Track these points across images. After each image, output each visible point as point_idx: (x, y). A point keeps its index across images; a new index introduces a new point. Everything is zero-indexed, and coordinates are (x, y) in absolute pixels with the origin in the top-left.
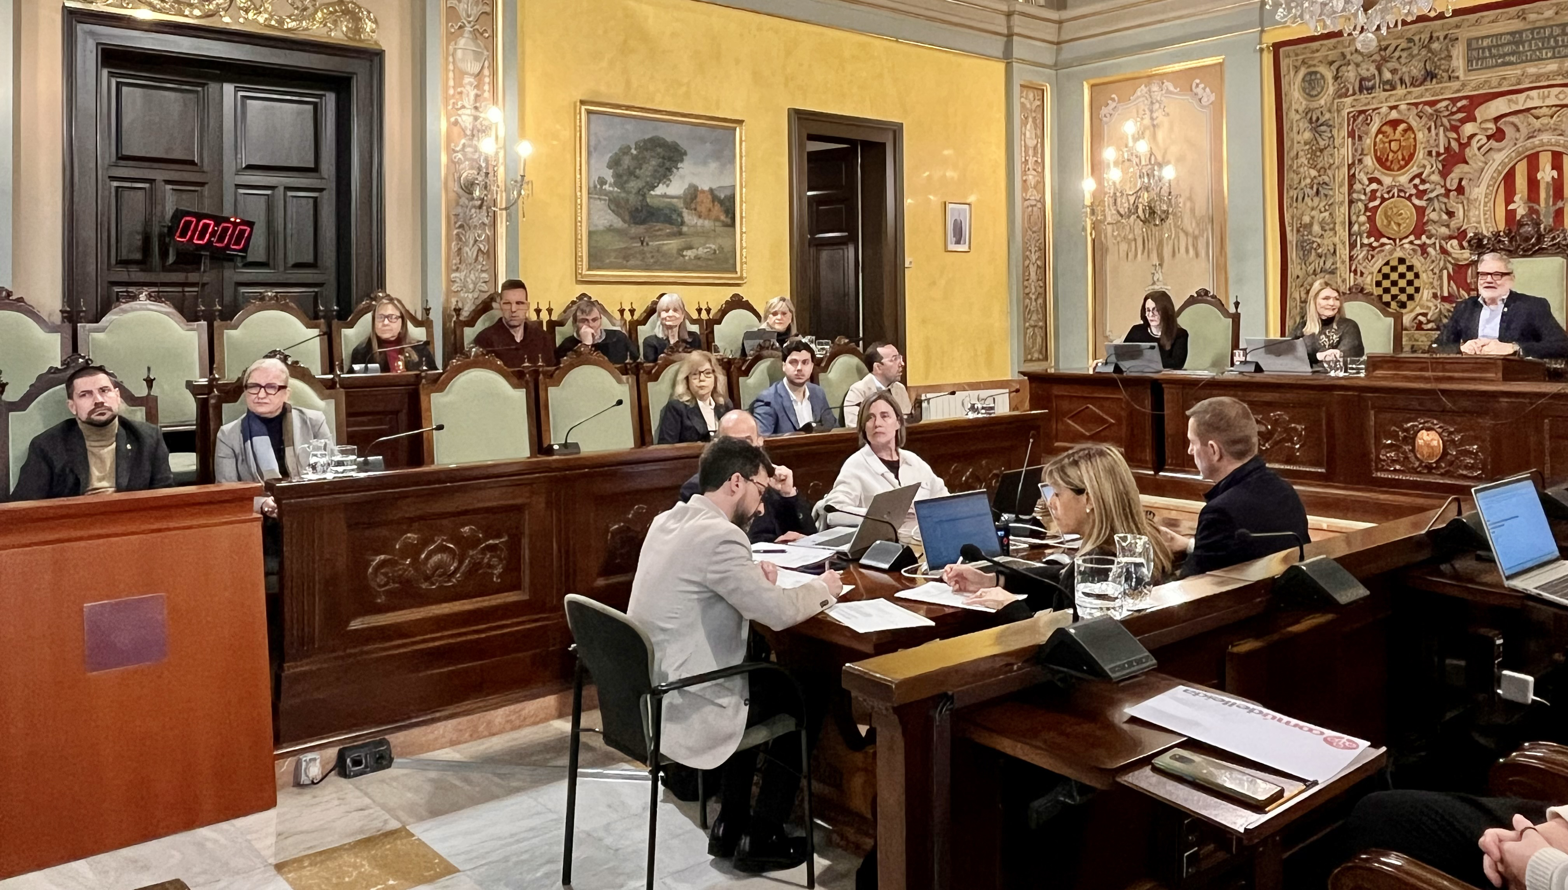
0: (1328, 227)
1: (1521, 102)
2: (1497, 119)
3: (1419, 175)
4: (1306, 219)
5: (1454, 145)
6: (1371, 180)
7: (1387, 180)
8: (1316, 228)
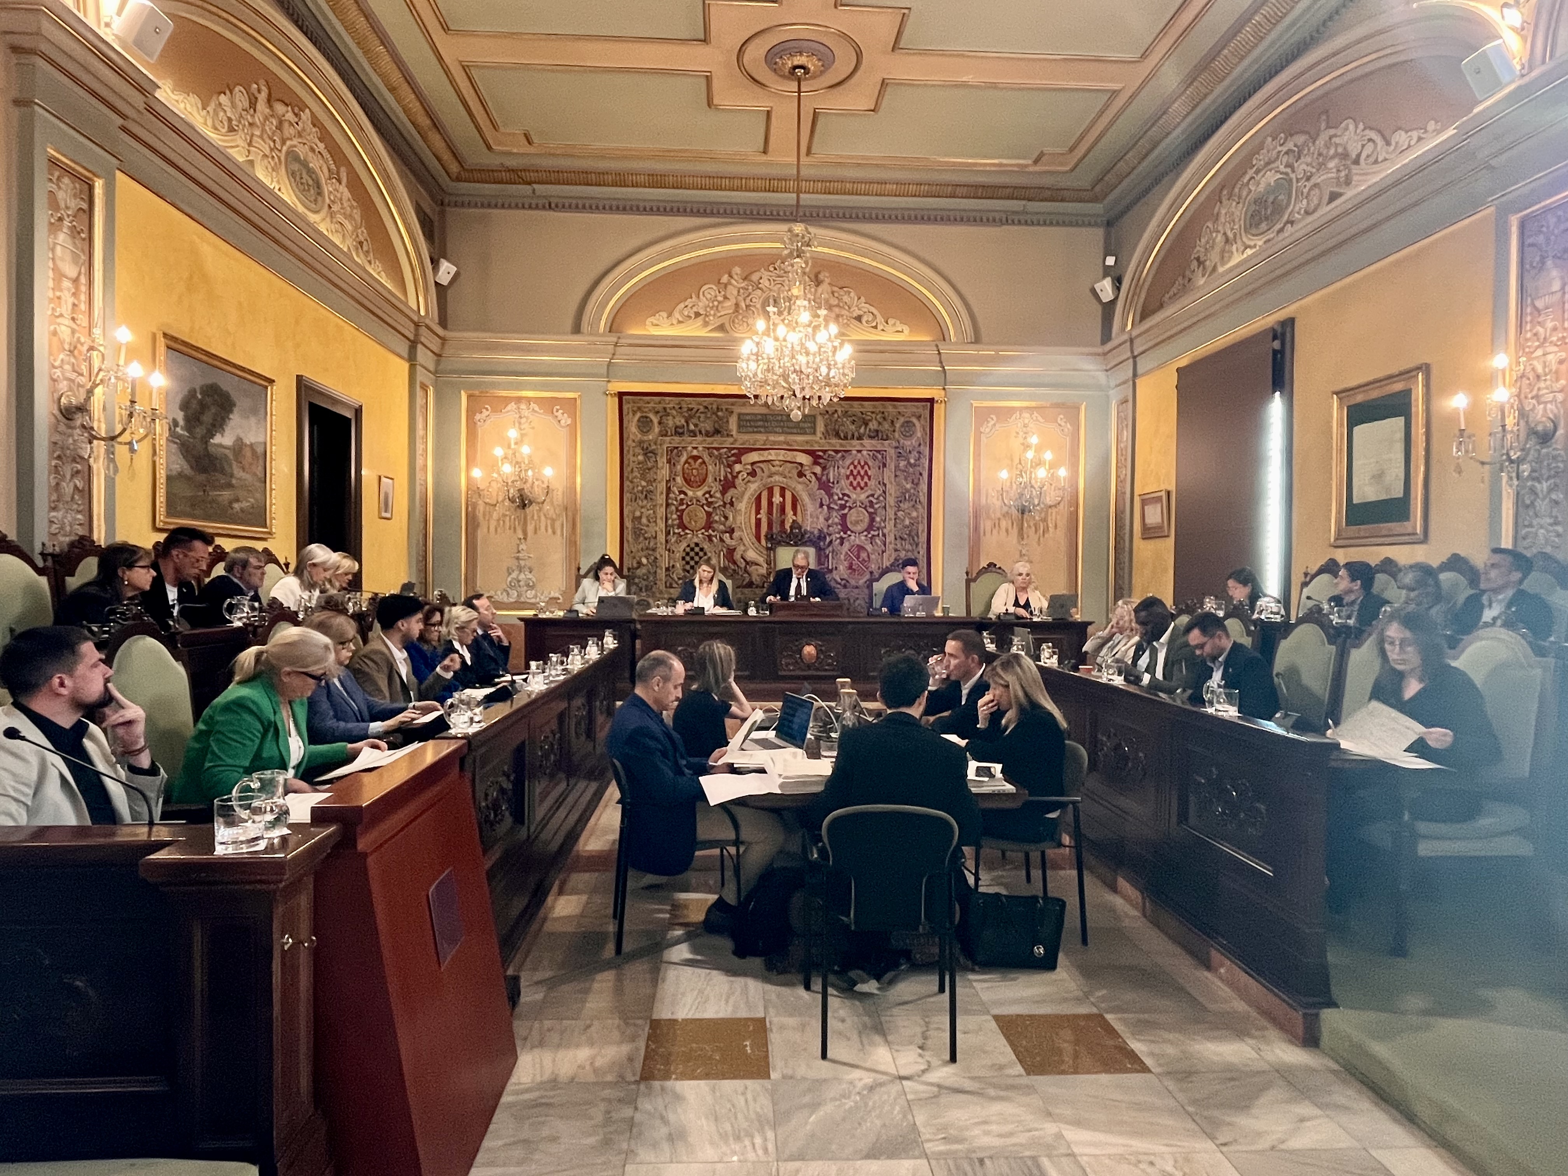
0: (653, 520)
1: (766, 455)
2: (753, 464)
3: (709, 492)
4: (638, 514)
5: (729, 476)
6: (681, 492)
7: (690, 493)
8: (644, 520)
